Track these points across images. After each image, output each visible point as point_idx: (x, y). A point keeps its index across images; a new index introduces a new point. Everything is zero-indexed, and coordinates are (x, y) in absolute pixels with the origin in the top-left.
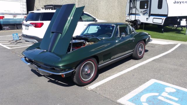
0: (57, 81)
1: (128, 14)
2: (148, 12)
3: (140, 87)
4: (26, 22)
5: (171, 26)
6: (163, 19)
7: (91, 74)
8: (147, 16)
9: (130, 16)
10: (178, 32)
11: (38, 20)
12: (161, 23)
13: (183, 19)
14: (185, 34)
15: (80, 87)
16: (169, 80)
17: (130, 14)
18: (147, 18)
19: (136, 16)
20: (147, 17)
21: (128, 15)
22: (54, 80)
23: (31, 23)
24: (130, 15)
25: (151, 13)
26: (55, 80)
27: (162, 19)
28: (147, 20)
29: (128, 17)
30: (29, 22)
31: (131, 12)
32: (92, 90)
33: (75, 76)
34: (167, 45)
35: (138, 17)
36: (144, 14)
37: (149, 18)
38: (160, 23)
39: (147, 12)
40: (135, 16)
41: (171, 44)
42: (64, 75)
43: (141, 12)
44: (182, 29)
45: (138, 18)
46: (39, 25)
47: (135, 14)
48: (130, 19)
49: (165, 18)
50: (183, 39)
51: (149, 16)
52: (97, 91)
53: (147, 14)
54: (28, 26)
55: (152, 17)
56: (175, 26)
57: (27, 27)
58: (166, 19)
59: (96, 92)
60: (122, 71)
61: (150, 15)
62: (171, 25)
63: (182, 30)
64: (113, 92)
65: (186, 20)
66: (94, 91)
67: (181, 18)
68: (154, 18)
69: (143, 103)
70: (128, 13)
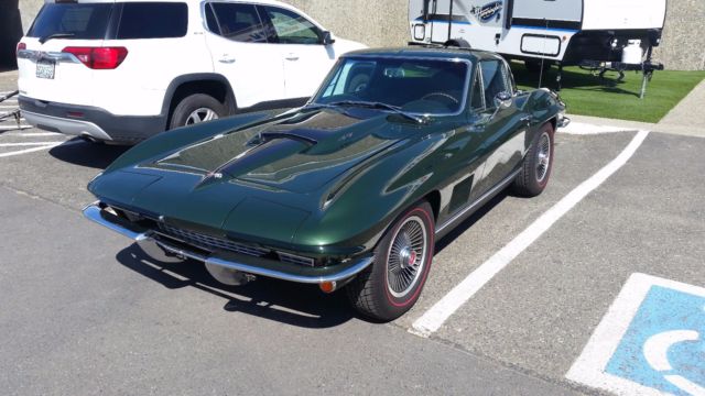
0: (263, 304)
1: (419, 19)
2: (502, 13)
3: (611, 308)
4: (42, 41)
5: (589, 65)
6: (564, 38)
7: (412, 269)
8: (496, 27)
9: (428, 26)
10: (610, 86)
11: (101, 37)
12: (555, 53)
13: (631, 41)
14: (638, 96)
15: (376, 325)
16: (692, 273)
17: (428, 17)
18: (498, 36)
19: (453, 25)
20: (500, 30)
21: (421, 22)
22: (249, 299)
23: (68, 50)
24: (426, 22)
25: (515, 15)
26: (254, 302)
27: (558, 38)
28: (497, 42)
29: (419, 29)
30: (55, 46)
31: (430, 12)
32: (434, 337)
33: (368, 284)
34: (595, 136)
35: (462, 31)
36: (485, 19)
37: (505, 35)
38: (552, 55)
39: (497, 11)
40: (447, 25)
41: (613, 134)
42: (335, 285)
43: (473, 11)
44: (622, 75)
45: (457, 32)
46: (107, 59)
47: (449, 19)
48: (428, 35)
49: (569, 35)
50: (644, 115)
51: (508, 27)
52: (460, 342)
53: (498, 18)
54: (52, 62)
55: (517, 32)
56: (603, 65)
57: (47, 68)
58: (573, 38)
59: (457, 346)
60: (504, 245)
61: (512, 22)
62: (591, 62)
63: (619, 81)
64: (528, 339)
65: (641, 46)
66: (447, 342)
67: (625, 36)
68: (525, 35)
69: (666, 377)
70: (420, 15)
